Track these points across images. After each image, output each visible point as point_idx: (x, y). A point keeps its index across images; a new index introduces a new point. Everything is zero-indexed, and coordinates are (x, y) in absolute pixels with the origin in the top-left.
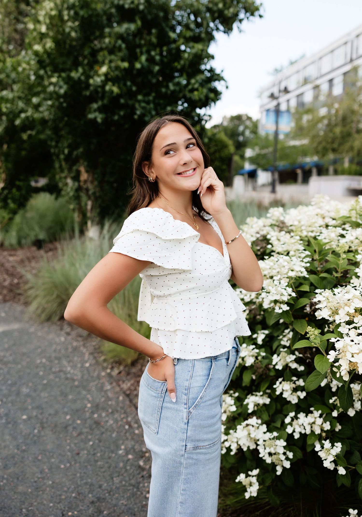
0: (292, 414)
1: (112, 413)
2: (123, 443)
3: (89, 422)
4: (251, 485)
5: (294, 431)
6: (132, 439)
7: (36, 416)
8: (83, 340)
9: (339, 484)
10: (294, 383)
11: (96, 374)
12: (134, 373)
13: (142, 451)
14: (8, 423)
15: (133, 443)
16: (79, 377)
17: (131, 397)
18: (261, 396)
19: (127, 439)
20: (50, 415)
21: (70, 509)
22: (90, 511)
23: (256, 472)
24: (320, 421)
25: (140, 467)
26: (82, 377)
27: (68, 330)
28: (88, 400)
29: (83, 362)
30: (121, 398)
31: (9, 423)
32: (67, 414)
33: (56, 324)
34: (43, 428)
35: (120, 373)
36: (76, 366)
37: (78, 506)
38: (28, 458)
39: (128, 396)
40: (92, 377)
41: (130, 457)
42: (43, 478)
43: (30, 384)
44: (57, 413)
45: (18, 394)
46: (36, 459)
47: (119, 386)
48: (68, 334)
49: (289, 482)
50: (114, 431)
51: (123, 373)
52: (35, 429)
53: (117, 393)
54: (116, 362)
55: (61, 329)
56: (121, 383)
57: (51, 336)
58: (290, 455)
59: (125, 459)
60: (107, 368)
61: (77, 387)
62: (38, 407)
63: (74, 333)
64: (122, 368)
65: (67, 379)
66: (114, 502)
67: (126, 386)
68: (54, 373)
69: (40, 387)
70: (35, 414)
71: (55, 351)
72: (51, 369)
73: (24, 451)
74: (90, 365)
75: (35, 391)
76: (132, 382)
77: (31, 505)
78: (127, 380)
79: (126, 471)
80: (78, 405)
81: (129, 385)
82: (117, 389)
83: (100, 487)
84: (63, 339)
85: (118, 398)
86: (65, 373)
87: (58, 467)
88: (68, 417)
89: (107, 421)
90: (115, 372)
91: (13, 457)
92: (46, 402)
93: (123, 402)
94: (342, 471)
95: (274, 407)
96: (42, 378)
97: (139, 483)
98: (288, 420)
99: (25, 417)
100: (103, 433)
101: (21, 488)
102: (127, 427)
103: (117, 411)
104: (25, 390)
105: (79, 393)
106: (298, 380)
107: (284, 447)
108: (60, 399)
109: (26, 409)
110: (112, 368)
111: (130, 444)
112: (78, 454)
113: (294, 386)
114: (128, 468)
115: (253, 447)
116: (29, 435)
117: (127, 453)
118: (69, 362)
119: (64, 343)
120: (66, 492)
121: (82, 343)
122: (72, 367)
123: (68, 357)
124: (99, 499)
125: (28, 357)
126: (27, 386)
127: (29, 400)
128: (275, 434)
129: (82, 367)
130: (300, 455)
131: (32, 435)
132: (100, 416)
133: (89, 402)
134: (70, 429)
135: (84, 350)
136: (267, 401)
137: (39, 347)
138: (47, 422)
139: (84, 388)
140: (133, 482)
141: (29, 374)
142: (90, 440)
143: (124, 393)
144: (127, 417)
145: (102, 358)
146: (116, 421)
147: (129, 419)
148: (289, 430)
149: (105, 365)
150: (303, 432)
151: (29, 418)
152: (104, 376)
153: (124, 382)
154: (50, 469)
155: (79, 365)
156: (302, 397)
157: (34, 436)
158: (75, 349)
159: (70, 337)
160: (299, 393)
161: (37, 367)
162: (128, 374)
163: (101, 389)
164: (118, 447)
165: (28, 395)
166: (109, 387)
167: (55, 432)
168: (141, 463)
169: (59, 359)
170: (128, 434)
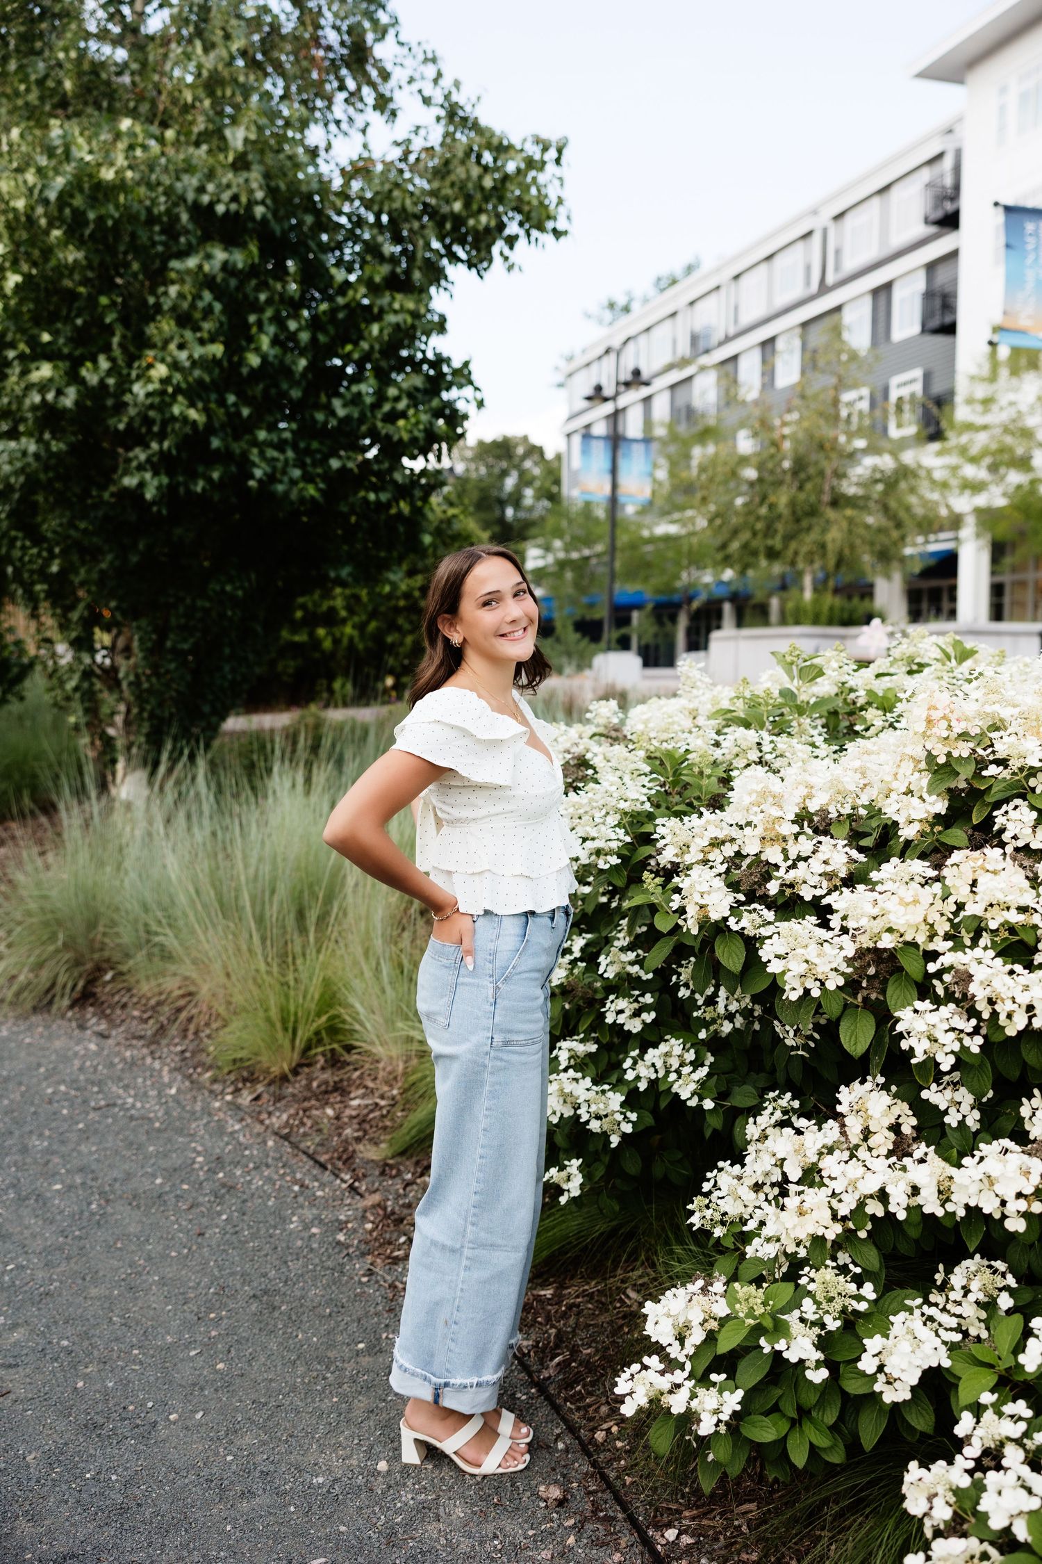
0: (635, 1053)
1: (256, 1168)
2: (293, 1214)
3: (207, 1187)
4: (569, 1179)
5: (638, 1078)
6: (312, 1205)
7: (83, 1184)
8: (148, 1046)
9: (708, 1133)
10: (636, 1001)
11: (198, 1106)
12: (294, 1095)
13: (337, 1220)
14: (22, 1199)
15: (315, 1211)
16: (160, 1114)
17: (293, 1139)
18: (582, 1041)
19: (302, 1207)
20: (115, 1180)
21: (211, 1310)
22: (253, 1308)
23: (576, 1163)
24: (678, 1050)
25: (339, 1243)
26: (167, 1113)
27: (103, 1026)
28: (194, 1150)
29: (161, 1088)
30: (270, 1143)
31: (27, 1198)
32: (154, 1176)
33: (63, 1016)
34: (108, 1201)
35: (257, 1098)
36: (145, 1094)
37: (226, 1305)
38: (93, 1248)
39: (286, 1138)
40: (193, 1113)
41: (314, 1230)
42: (139, 1274)
43: (47, 1133)
44: (128, 1176)
45: (25, 1150)
46: (109, 1248)
47: (262, 1122)
48: (103, 1036)
49: (632, 1166)
50: (269, 1197)
51: (265, 1097)
52: (90, 1204)
53: (259, 1134)
54: (245, 1080)
55: (82, 1027)
56: (264, 1116)
57: (58, 1044)
58: (633, 1116)
59: (306, 1235)
60: (222, 1092)
61: (159, 1130)
62: (81, 1170)
63: (117, 1034)
64: (260, 1088)
65: (132, 1118)
66: (298, 1293)
67: (278, 1120)
68: (95, 1109)
69: (73, 1137)
70: (79, 1180)
71: (81, 1069)
72: (85, 1102)
73: (80, 1238)
74: (179, 1090)
75: (63, 1142)
76: (292, 1111)
77: (128, 1310)
78: (277, 1109)
79: (312, 1250)
80: (175, 1160)
81: (285, 1117)
82: (258, 1128)
83: (265, 1275)
84: (93, 1047)
85: (265, 1142)
86: (123, 1107)
87: (165, 1257)
88: (159, 1181)
89: (250, 1182)
90: (246, 1098)
91: (60, 1249)
92: (98, 1161)
93: (277, 1148)
94: (708, 1104)
95: (605, 1060)
96: (72, 1120)
97: (343, 1265)
98: (627, 1064)
99: (58, 1187)
100: (244, 1201)
101: (94, 1292)
102: (296, 1188)
103: (268, 1166)
104: (37, 1143)
105: (170, 1140)
106: (643, 995)
107: (623, 1105)
108: (128, 1153)
109: (57, 1173)
110: (237, 1091)
111: (309, 1214)
112: (201, 1235)
113: (636, 1005)
114: (315, 1246)
115: (568, 1113)
116: (82, 1212)
117: (307, 1227)
118: (126, 1087)
119: (97, 1054)
120: (195, 1288)
121: (145, 1051)
122: (135, 1096)
123: (120, 1079)
124: (266, 1292)
125: (20, 1084)
126: (41, 1135)
127: (56, 1160)
128: (606, 1087)
129: (159, 1095)
130: (650, 1120)
131: (86, 1214)
132: (230, 1174)
133: (199, 1153)
134: (171, 1198)
135: (157, 1065)
136: (593, 1048)
137: (39, 1065)
138: (113, 1192)
139: (180, 1131)
140: (329, 1263)
141: (35, 1113)
142: (220, 1214)
143: (276, 1134)
144: (294, 1172)
145: (208, 1075)
146: (269, 1180)
147: (298, 1176)
148: (630, 1076)
149: (217, 1087)
150: (653, 1076)
151: (70, 1188)
152: (220, 1109)
153: (270, 1114)
154: (149, 1259)
155: (153, 1093)
156: (649, 1021)
157: (93, 1214)
158: (132, 1064)
159: (111, 1042)
160: (645, 1016)
161: (50, 1102)
162: (279, 1099)
163: (221, 1130)
164: (284, 1220)
165: (49, 1151)
166: (237, 1127)
167: (138, 1207)
168: (341, 1237)
169: (100, 1083)
170: (301, 1199)
